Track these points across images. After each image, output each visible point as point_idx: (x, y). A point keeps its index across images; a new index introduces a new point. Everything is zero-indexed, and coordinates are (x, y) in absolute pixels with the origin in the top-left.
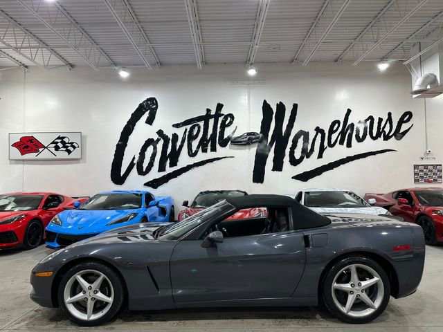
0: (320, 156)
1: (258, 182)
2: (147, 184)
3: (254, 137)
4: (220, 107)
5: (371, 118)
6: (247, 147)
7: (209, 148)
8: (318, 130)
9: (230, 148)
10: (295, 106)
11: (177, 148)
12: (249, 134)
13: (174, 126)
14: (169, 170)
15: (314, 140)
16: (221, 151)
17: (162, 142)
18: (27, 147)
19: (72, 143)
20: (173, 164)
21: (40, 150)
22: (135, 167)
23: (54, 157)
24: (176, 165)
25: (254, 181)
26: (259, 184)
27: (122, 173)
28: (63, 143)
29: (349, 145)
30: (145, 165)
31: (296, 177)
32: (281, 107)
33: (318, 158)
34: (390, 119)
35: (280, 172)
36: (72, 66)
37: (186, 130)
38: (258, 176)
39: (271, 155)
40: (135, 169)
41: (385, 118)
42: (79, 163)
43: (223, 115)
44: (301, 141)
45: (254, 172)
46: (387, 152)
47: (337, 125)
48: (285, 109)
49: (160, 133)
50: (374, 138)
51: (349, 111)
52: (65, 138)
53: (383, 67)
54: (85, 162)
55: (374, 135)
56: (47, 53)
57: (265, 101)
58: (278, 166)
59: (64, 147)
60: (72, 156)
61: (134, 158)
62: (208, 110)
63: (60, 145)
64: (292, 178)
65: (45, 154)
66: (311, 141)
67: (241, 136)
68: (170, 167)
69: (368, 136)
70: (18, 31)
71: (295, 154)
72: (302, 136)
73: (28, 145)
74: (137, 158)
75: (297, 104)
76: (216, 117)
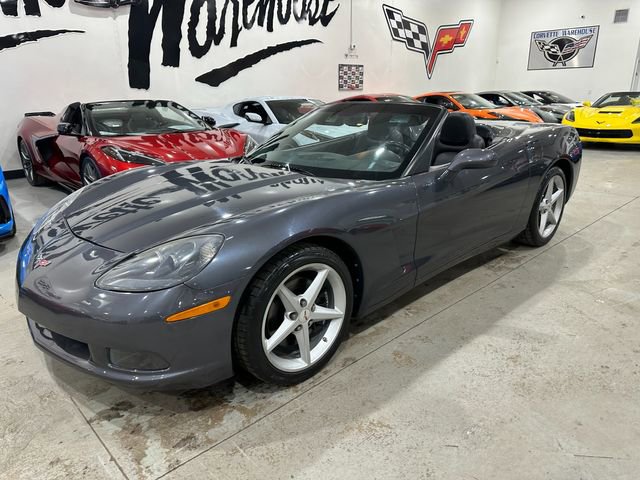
0: (234, 43)
6: (109, 12)
7: (21, 5)
9: (73, 10)
29: (270, 29)
31: (202, 79)
33: (231, 46)
35: (176, 69)
39: (158, 34)
44: (204, 12)
50: (299, 20)
55: (299, 14)
58: (171, 58)
64: (197, 80)
66: (219, 15)
69: (292, 17)
71: (197, 36)
72: (206, 3)
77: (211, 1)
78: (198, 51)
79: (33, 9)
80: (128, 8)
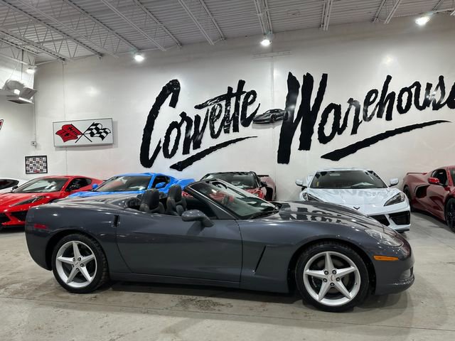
0: (354, 131)
1: (283, 163)
2: (173, 167)
3: (277, 114)
4: (241, 83)
5: (417, 85)
6: (271, 125)
7: (231, 128)
8: (351, 101)
9: (253, 128)
10: (325, 77)
12: (272, 111)
13: (196, 107)
14: (193, 152)
15: (347, 113)
16: (243, 131)
17: (185, 124)
18: (67, 134)
19: (104, 129)
20: (197, 146)
21: (79, 136)
22: (162, 150)
23: (90, 143)
24: (199, 147)
25: (279, 162)
26: (285, 165)
27: (150, 157)
28: (97, 129)
29: (389, 118)
30: (170, 148)
31: (325, 157)
32: (308, 79)
33: (352, 134)
34: (441, 84)
35: (308, 151)
36: (101, 55)
37: (208, 110)
38: (284, 156)
39: (298, 133)
40: (161, 152)
41: (435, 83)
42: (112, 148)
43: (245, 92)
44: (331, 116)
45: (278, 152)
46: (438, 124)
47: (374, 95)
48: (313, 81)
49: (183, 115)
50: (421, 108)
51: (389, 78)
52: (97, 124)
53: (422, 21)
54: (117, 147)
55: (421, 104)
56: (72, 45)
57: (290, 74)
58: (305, 145)
59: (98, 133)
60: (105, 141)
61: (160, 142)
62: (230, 89)
63: (95, 131)
64: (322, 157)
65: (82, 140)
66: (343, 116)
67: (264, 114)
68: (194, 149)
69: (413, 106)
70: (40, 27)
71: (324, 131)
72: (333, 110)
73: (68, 132)
74: (163, 142)
75: (327, 75)
76: (238, 95)
77: (337, 108)
78: (324, 139)
79: (236, 129)
80: (282, 122)
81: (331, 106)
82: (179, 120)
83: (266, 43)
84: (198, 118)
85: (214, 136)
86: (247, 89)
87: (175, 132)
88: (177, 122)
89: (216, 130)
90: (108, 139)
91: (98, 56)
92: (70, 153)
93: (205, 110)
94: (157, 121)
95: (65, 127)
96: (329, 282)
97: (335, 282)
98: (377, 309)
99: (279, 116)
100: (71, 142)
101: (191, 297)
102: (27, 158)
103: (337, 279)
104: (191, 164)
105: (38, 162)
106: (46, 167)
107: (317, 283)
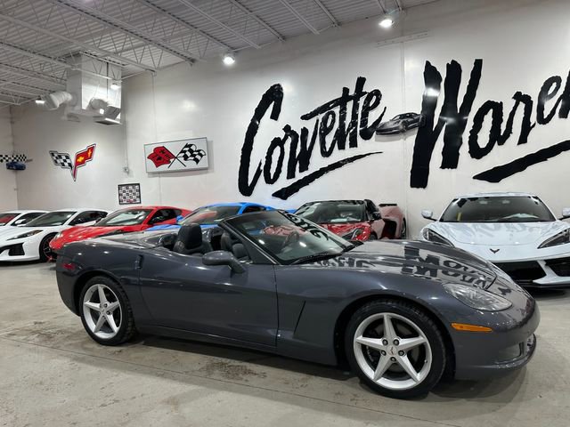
0: (523, 140)
1: (418, 187)
2: (276, 195)
3: (410, 120)
4: (361, 82)
6: (402, 136)
7: (348, 142)
8: (519, 97)
9: (376, 141)
10: (478, 64)
11: (308, 146)
12: (403, 116)
13: (303, 118)
14: (299, 176)
15: (512, 114)
16: (363, 146)
17: (289, 141)
18: (159, 159)
19: (199, 151)
20: (304, 168)
21: (172, 160)
22: (262, 174)
23: (183, 168)
24: (307, 169)
25: (413, 185)
26: (421, 190)
27: (249, 183)
28: (191, 151)
30: (273, 171)
31: (480, 177)
32: (454, 69)
33: (519, 143)
35: (454, 170)
36: (193, 61)
37: (318, 121)
38: (419, 177)
39: (439, 145)
42: (207, 173)
43: (366, 93)
44: (488, 119)
45: (411, 172)
47: (554, 85)
48: (461, 71)
49: (287, 129)
52: (191, 145)
54: (213, 172)
56: (157, 52)
57: (428, 64)
58: (450, 161)
59: (192, 155)
60: (201, 165)
61: (260, 164)
62: (346, 90)
63: (188, 154)
64: (474, 178)
65: (176, 165)
66: (506, 118)
67: (391, 121)
68: (300, 172)
71: (478, 141)
72: (491, 111)
73: (161, 156)
74: (263, 164)
75: (481, 61)
76: (356, 98)
77: (497, 108)
78: (477, 153)
79: (354, 144)
80: (416, 130)
81: (489, 105)
82: (282, 135)
83: (386, 24)
84: (305, 131)
85: (326, 154)
86: (367, 88)
87: (277, 150)
88: (279, 138)
89: (328, 146)
90: (203, 163)
91: (188, 63)
92: (164, 179)
93: (313, 120)
94: (256, 139)
95: (157, 150)
96: (389, 356)
97: (397, 356)
98: (464, 400)
99: (412, 122)
100: (164, 167)
101: (224, 360)
102: (120, 186)
103: (401, 353)
104: (297, 191)
105: (131, 191)
106: (140, 197)
107: (373, 356)
